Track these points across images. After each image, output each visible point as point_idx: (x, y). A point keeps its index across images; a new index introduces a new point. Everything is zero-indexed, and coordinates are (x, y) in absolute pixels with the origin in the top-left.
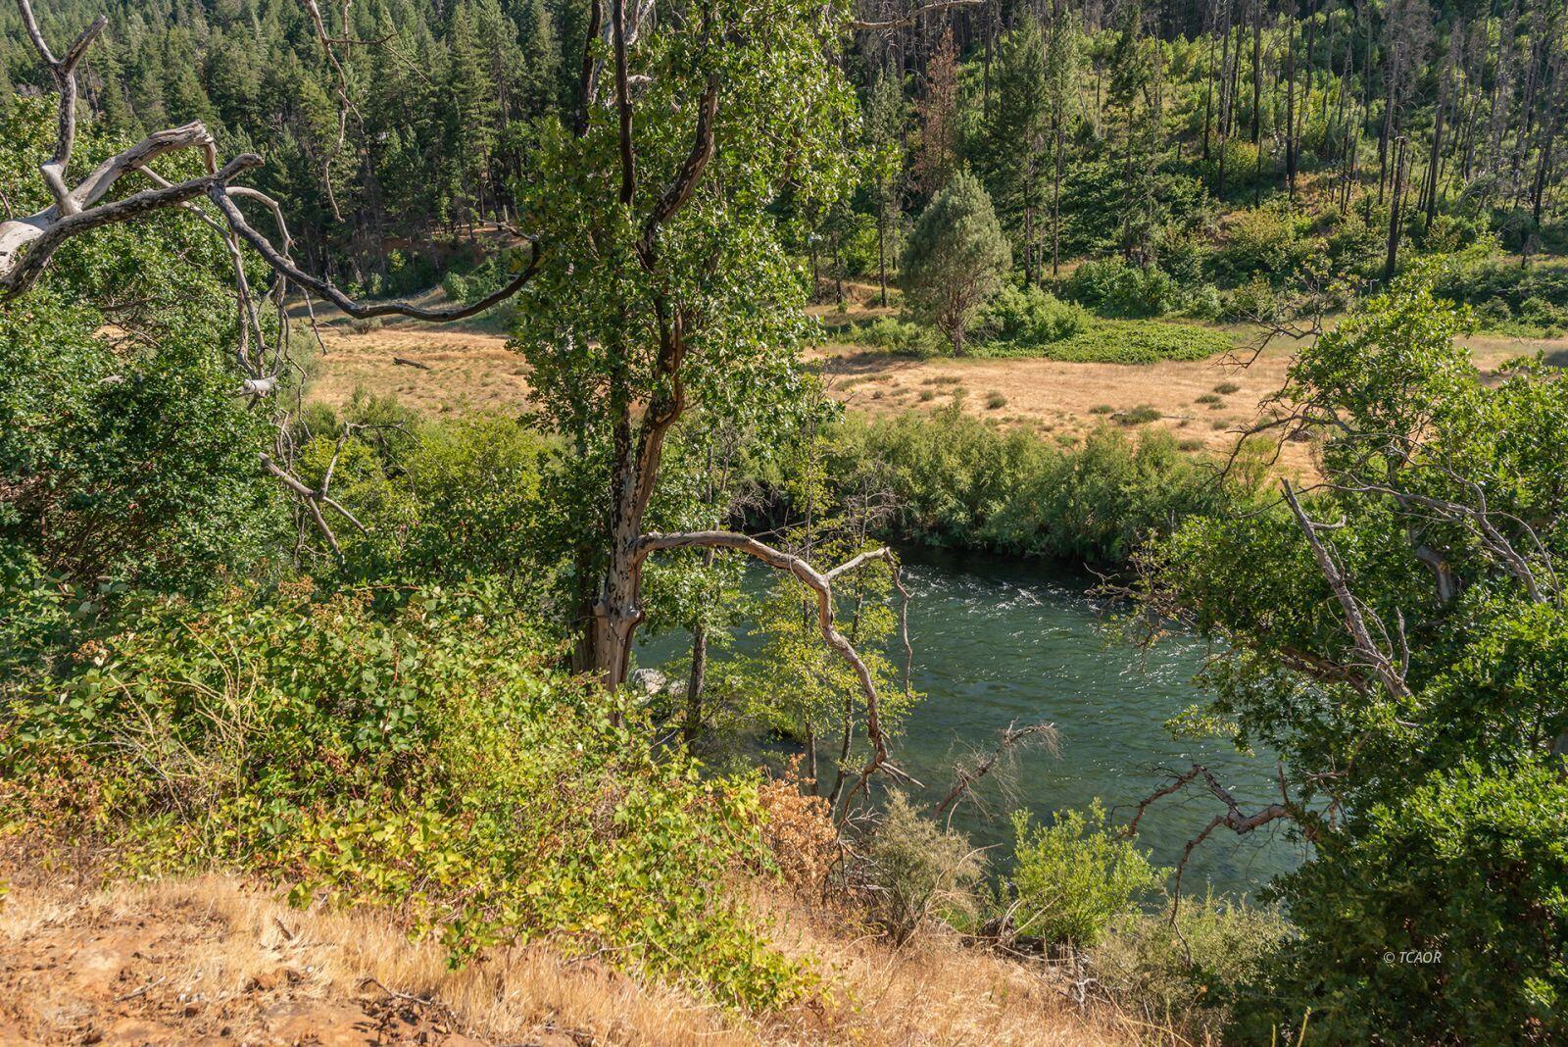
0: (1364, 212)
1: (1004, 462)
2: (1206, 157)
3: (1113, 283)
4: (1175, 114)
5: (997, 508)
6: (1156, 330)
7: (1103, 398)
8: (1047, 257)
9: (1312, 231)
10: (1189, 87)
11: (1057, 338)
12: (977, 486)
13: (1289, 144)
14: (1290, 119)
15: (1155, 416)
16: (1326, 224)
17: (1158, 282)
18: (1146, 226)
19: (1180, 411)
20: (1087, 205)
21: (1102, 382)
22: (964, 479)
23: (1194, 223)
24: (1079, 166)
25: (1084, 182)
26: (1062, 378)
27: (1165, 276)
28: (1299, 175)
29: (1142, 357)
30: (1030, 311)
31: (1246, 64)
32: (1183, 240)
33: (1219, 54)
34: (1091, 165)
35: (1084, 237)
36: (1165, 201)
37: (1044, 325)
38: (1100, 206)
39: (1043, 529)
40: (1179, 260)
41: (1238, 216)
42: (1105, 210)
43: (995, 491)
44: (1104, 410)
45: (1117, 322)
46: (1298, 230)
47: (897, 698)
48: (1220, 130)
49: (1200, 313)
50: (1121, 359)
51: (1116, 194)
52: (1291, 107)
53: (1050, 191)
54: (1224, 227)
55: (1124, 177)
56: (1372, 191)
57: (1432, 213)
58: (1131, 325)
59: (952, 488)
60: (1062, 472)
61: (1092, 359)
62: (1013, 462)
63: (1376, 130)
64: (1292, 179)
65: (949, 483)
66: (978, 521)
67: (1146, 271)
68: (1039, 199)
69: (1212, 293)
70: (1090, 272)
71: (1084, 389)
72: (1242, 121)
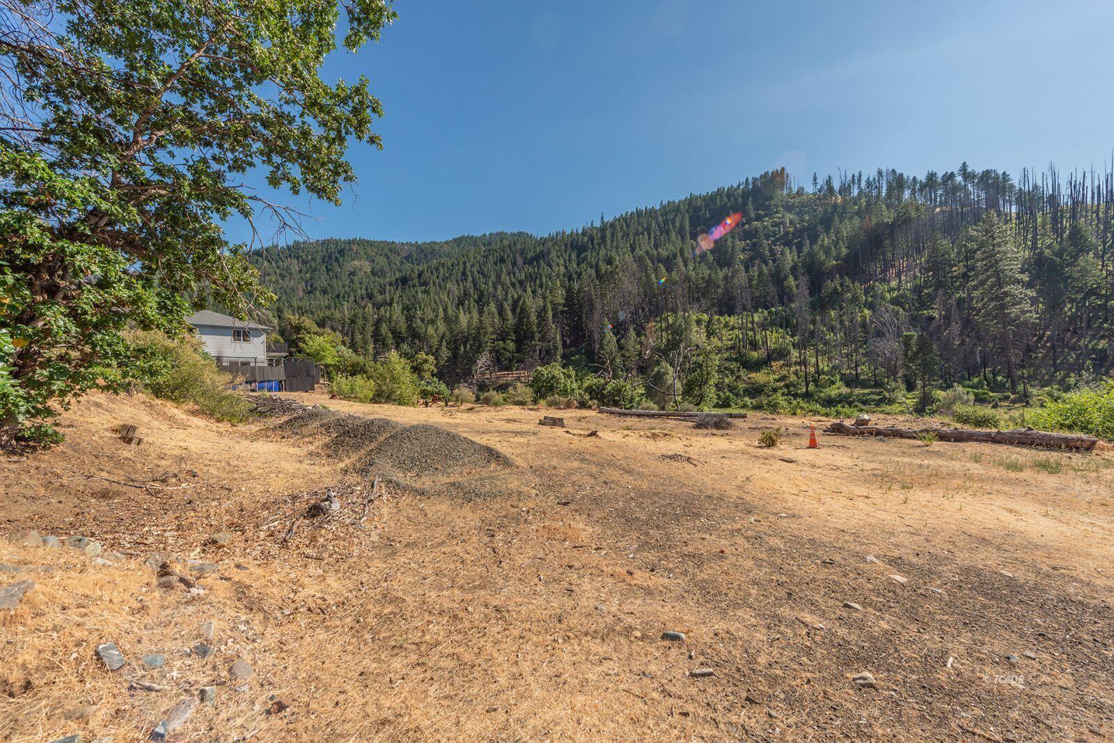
0: (796, 373)
2: (740, 356)
9: (779, 380)
10: (731, 332)
13: (768, 352)
14: (767, 344)
16: (783, 378)
17: (729, 396)
23: (739, 377)
27: (732, 396)
28: (772, 362)
31: (750, 325)
32: (735, 383)
33: (740, 322)
40: (735, 389)
41: (753, 375)
46: (775, 380)
48: (743, 347)
52: (767, 340)
54: (749, 378)
56: (798, 368)
57: (819, 375)
64: (770, 364)
69: (748, 400)
72: (751, 343)
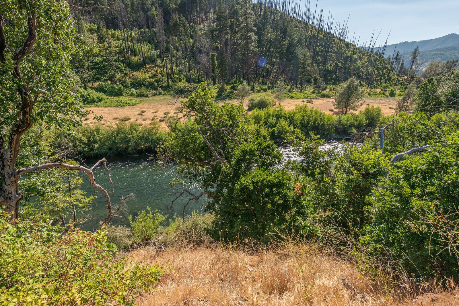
0: (161, 73)
1: (95, 134)
2: (125, 59)
3: (109, 88)
4: (115, 48)
5: (96, 146)
6: (123, 99)
7: (115, 116)
8: (89, 81)
9: (152, 77)
10: (117, 41)
11: (98, 102)
12: (89, 140)
13: (143, 58)
14: (142, 52)
15: (129, 119)
16: (154, 76)
17: (120, 88)
18: (114, 74)
19: (134, 117)
20: (97, 68)
21: (114, 112)
22: (85, 139)
23: (126, 74)
24: (93, 58)
25: (95, 62)
26: (102, 111)
27: (122, 86)
28: (147, 65)
29: (122, 105)
30: (88, 95)
31: (129, 39)
32: (124, 78)
33: (123, 35)
34: (96, 58)
35: (99, 76)
36: (118, 68)
37: (94, 98)
38: (101, 68)
39: (110, 149)
40: (124, 83)
41: (135, 73)
42: (103, 70)
43: (95, 141)
44: (116, 119)
45: (113, 97)
46: (149, 77)
48: (127, 53)
49: (132, 95)
50: (116, 106)
51: (104, 66)
52: (142, 49)
53: (86, 64)
54: (133, 75)
55: (106, 62)
56: (162, 69)
57: (173, 75)
58: (117, 98)
59: (82, 143)
60: (112, 134)
61: (109, 106)
62: (98, 134)
63: (159, 56)
64: (145, 65)
65: (81, 141)
66: (92, 150)
67: (117, 85)
68: (84, 66)
69: (134, 90)
70: (103, 85)
71: (109, 113)
72: (131, 51)
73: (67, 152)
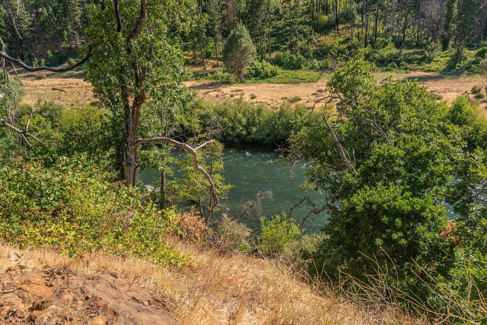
0: (358, 36)
1: (256, 115)
2: (313, 19)
3: (287, 59)
4: (303, 6)
5: (254, 129)
6: (300, 73)
7: (285, 95)
8: (267, 51)
9: (343, 42)
11: (271, 77)
12: (248, 123)
13: (336, 15)
14: (337, 8)
15: (300, 100)
16: (347, 40)
17: (300, 58)
18: (296, 41)
19: (307, 98)
20: (278, 35)
21: (285, 90)
22: (244, 121)
23: (310, 40)
24: (276, 22)
25: (277, 27)
26: (273, 89)
27: (302, 57)
28: (339, 25)
29: (296, 82)
30: (263, 68)
32: (307, 46)
34: (279, 22)
35: (278, 45)
36: (302, 33)
37: (267, 73)
38: (282, 35)
39: (268, 135)
40: (306, 52)
41: (323, 38)
42: (284, 36)
43: (254, 124)
44: (285, 98)
45: (289, 71)
46: (340, 42)
47: (225, 187)
48: (317, 11)
49: (312, 68)
50: (290, 83)
51: (287, 31)
52: (336, 4)
53: (267, 30)
54: (319, 41)
55: (289, 26)
56: (360, 30)
57: (376, 37)
58: (293, 72)
59: (241, 124)
60: (273, 117)
61: (282, 83)
62: (259, 115)
63: (361, 11)
64: (337, 27)
65: (240, 122)
66: (249, 133)
67: (297, 55)
68: (264, 33)
69: (316, 62)
70: (280, 56)
71: (279, 92)
72: (323, 8)
73: (215, 132)
